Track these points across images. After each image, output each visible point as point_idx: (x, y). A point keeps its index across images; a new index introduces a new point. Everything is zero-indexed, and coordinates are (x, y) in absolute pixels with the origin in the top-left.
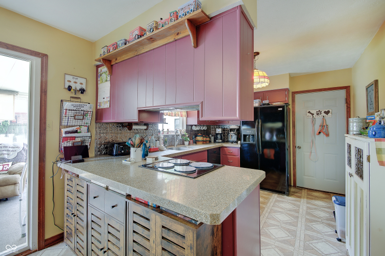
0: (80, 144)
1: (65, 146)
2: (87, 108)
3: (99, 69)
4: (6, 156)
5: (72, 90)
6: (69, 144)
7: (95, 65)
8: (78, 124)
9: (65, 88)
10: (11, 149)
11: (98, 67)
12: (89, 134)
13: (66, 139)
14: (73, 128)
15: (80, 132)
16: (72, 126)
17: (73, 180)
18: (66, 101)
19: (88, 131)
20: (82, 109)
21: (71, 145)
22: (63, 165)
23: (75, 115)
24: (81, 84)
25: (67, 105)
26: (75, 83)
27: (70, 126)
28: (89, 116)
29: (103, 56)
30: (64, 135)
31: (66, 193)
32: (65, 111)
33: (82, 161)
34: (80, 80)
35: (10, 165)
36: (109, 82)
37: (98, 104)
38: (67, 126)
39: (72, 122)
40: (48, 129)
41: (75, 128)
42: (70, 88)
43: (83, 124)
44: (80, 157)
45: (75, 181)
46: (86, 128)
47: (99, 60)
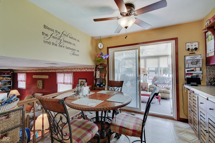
0: (196, 77)
1: (187, 77)
2: (199, 57)
3: (207, 34)
4: (166, 82)
5: (190, 50)
6: (190, 76)
7: (204, 32)
8: (194, 67)
9: (186, 50)
10: (167, 79)
11: (206, 32)
12: (201, 72)
13: (187, 74)
14: (191, 69)
15: (195, 71)
16: (191, 68)
17: (191, 94)
18: (187, 56)
19: (201, 70)
20: (196, 58)
21: (190, 77)
22: (187, 86)
23: (192, 62)
24: (195, 45)
25: (187, 58)
26: (192, 46)
27: (190, 68)
28: (200, 62)
29: (207, 27)
30: (186, 72)
31: (189, 100)
32: (186, 61)
33: (197, 86)
34: (194, 44)
35: (167, 86)
36: (214, 39)
37: (207, 54)
38: (188, 68)
39: (191, 66)
40: (179, 69)
41: (192, 69)
42: (189, 49)
43: (197, 67)
44: (195, 84)
45: (192, 94)
46: (199, 69)
47: (205, 29)
